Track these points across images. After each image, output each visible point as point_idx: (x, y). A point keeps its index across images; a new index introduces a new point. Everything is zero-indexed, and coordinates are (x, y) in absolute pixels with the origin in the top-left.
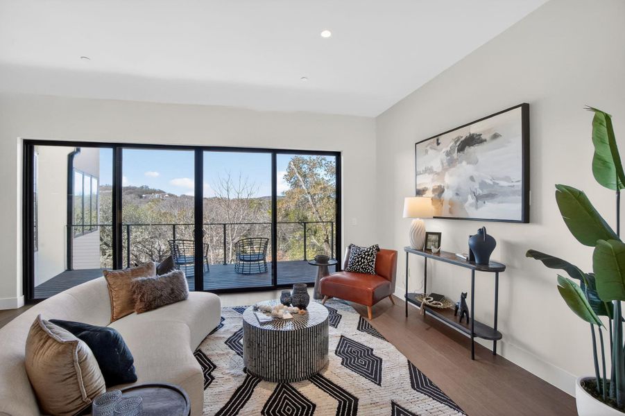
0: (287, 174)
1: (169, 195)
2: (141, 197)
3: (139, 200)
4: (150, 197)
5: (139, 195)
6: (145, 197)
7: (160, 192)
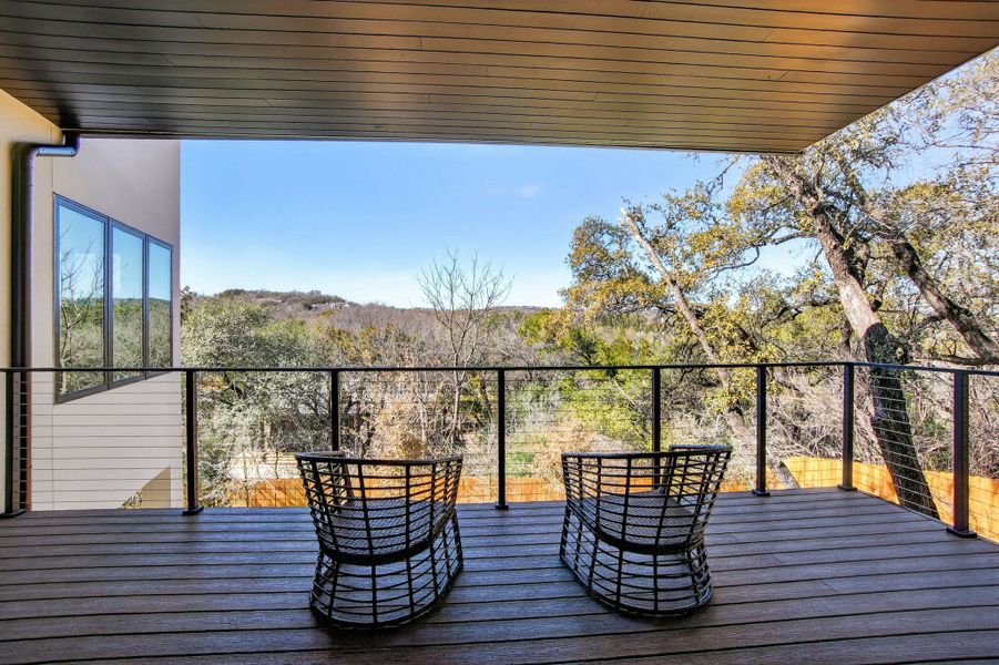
0: (572, 252)
1: (350, 304)
2: (310, 308)
3: (305, 312)
4: (323, 307)
5: (306, 305)
6: (316, 308)
7: (338, 300)
